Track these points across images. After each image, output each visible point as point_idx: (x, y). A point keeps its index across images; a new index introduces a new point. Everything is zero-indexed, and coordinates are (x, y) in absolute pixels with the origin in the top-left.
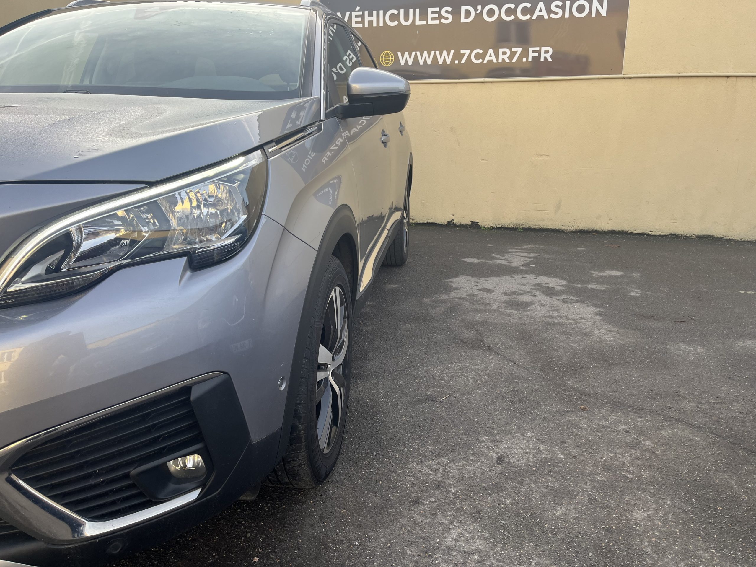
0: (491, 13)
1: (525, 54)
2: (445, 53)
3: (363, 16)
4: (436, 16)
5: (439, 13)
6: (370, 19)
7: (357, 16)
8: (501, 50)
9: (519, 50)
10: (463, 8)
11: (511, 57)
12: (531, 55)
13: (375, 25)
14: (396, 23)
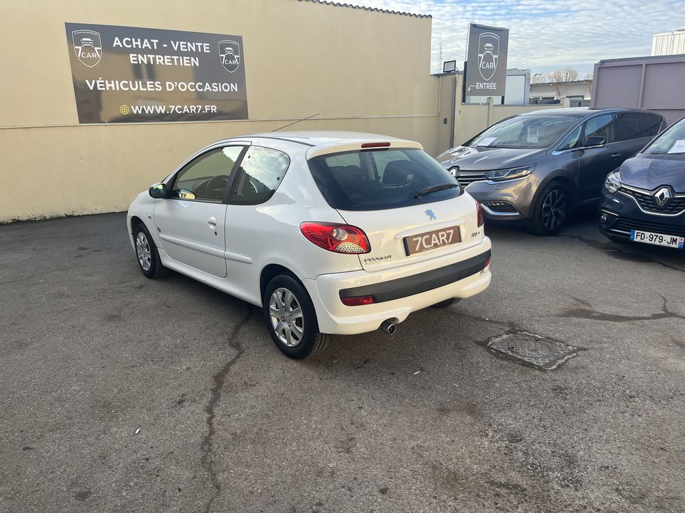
0: (183, 87)
1: (203, 109)
2: (160, 107)
3: (105, 83)
4: (152, 86)
5: (154, 84)
6: (110, 85)
7: (100, 83)
8: (191, 107)
9: (200, 107)
10: (167, 83)
11: (197, 111)
12: (206, 109)
13: (114, 89)
14: (128, 89)
